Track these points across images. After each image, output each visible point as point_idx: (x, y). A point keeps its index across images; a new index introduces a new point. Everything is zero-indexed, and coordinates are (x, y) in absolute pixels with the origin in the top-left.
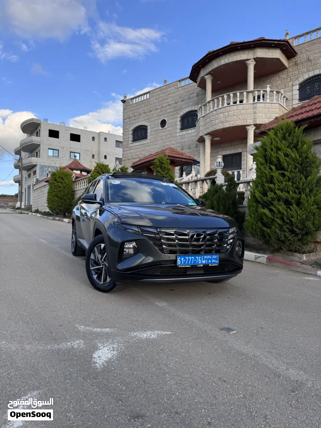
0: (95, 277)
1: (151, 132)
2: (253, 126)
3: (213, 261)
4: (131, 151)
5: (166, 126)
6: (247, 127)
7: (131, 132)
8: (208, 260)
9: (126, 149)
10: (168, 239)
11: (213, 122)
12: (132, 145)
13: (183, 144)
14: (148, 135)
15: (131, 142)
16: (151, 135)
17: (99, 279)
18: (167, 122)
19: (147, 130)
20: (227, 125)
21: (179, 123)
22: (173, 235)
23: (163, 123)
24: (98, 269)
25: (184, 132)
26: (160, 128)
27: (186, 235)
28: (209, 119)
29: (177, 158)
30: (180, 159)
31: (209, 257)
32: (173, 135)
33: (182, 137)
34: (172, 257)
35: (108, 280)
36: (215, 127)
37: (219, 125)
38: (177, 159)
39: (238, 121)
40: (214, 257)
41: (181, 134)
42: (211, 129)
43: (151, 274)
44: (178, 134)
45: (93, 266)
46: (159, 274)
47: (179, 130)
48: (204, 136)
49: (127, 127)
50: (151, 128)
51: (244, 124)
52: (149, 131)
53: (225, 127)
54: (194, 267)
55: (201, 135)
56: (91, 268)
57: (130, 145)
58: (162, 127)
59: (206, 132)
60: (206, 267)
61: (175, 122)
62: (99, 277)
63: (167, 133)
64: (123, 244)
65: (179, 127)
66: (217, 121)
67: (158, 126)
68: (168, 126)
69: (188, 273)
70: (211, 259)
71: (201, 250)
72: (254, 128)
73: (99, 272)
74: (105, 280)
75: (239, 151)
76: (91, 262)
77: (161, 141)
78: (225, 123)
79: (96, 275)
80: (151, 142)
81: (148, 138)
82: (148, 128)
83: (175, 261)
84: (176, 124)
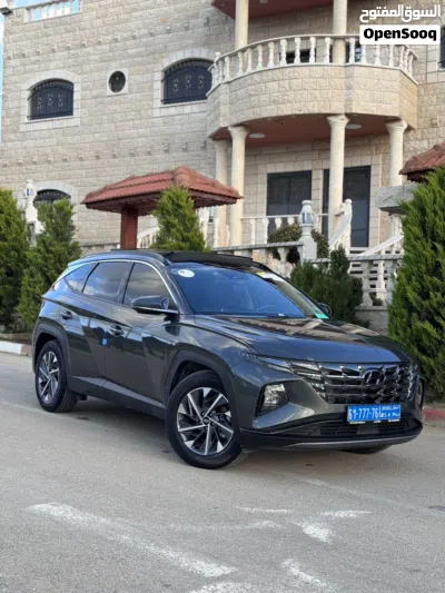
0: (189, 444)
1: (83, 99)
2: (343, 117)
3: (394, 414)
4: (26, 143)
5: (125, 89)
6: (330, 118)
7: (27, 94)
8: (387, 412)
9: (13, 136)
10: (334, 381)
11: (253, 98)
12: (30, 127)
13: (168, 137)
14: (75, 106)
15: (26, 120)
16: (83, 106)
17: (197, 448)
18: (127, 78)
19: (72, 92)
20: (287, 110)
21: (159, 87)
22: (340, 373)
23: (117, 81)
24: (197, 431)
25: (173, 109)
26: (111, 93)
27: (357, 374)
28: (242, 91)
29: (206, 193)
30: (211, 197)
31: (387, 408)
32: (144, 113)
33: (168, 120)
34: (340, 408)
35: (220, 447)
36: (257, 110)
37: (269, 107)
38: (205, 196)
39: (311, 104)
40: (395, 408)
41: (165, 112)
42: (249, 115)
43: (306, 434)
44: (157, 113)
45: (184, 426)
46: (319, 434)
47: (158, 103)
48: (230, 129)
49: (16, 78)
50: (84, 89)
51: (324, 111)
52: (76, 96)
53: (281, 114)
54: (369, 424)
55: (223, 126)
56: (180, 430)
57: (23, 128)
58: (113, 90)
59: (235, 121)
60: (384, 423)
61: (147, 83)
62: (199, 443)
63: (128, 105)
65: (159, 94)
66: (263, 98)
67: (103, 85)
68: (130, 90)
69: (358, 433)
70: (391, 412)
71: (377, 398)
72: (346, 121)
73: (198, 436)
74: (214, 446)
75: (306, 166)
76: (179, 419)
77: (112, 126)
78: (282, 106)
79: (192, 442)
80: (82, 124)
81: (75, 112)
83: (345, 414)
84: (152, 86)
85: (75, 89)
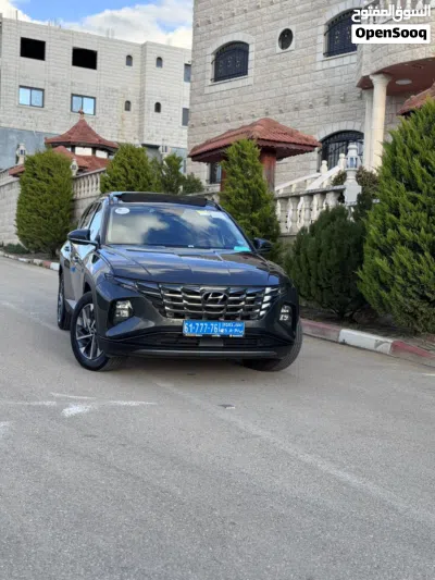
0: (82, 350)
1: (257, 58)
3: (236, 330)
4: (209, 104)
5: (292, 46)
7: (211, 58)
8: (228, 328)
9: (199, 99)
10: (173, 299)
12: (213, 89)
13: (329, 89)
14: (249, 66)
15: (210, 83)
16: (256, 66)
17: (86, 353)
18: (294, 35)
19: (246, 53)
20: (421, 54)
21: (322, 40)
22: (179, 293)
23: (286, 38)
24: (87, 339)
25: (334, 62)
26: (279, 50)
27: (197, 294)
31: (229, 324)
32: (308, 68)
33: (329, 72)
34: (177, 321)
35: (99, 353)
36: (394, 56)
37: (404, 53)
40: (238, 325)
41: (326, 65)
43: (149, 343)
44: (319, 66)
45: (80, 335)
46: (161, 343)
47: (320, 57)
48: (371, 77)
49: (203, 44)
50: (258, 49)
52: (251, 56)
53: (416, 58)
54: (208, 338)
55: (365, 74)
56: (78, 339)
57: (207, 91)
58: (282, 47)
59: (375, 69)
60: (224, 338)
61: (312, 36)
62: (87, 351)
63: (294, 61)
64: (114, 303)
65: (322, 47)
67: (273, 44)
68: (296, 46)
69: (201, 345)
70: (233, 328)
71: (221, 315)
73: (88, 343)
74: (95, 353)
76: (78, 330)
77: (279, 83)
78: (417, 50)
79: (84, 348)
80: (256, 83)
81: (251, 72)
82: (251, 48)
83: (181, 328)
84: (315, 41)
85: (250, 50)
